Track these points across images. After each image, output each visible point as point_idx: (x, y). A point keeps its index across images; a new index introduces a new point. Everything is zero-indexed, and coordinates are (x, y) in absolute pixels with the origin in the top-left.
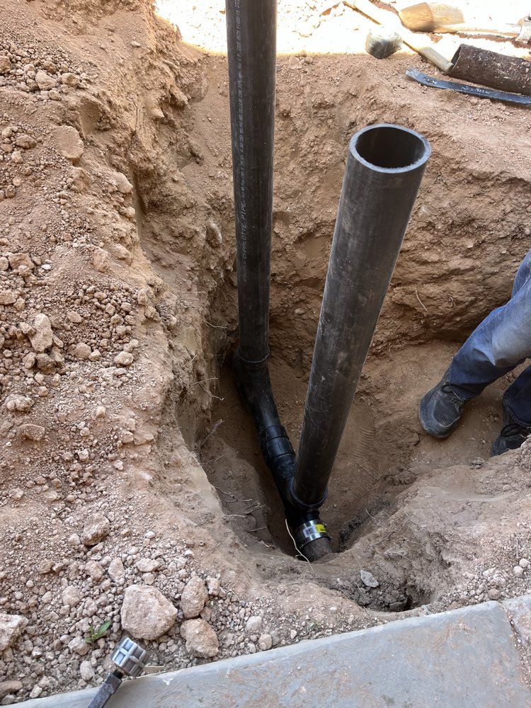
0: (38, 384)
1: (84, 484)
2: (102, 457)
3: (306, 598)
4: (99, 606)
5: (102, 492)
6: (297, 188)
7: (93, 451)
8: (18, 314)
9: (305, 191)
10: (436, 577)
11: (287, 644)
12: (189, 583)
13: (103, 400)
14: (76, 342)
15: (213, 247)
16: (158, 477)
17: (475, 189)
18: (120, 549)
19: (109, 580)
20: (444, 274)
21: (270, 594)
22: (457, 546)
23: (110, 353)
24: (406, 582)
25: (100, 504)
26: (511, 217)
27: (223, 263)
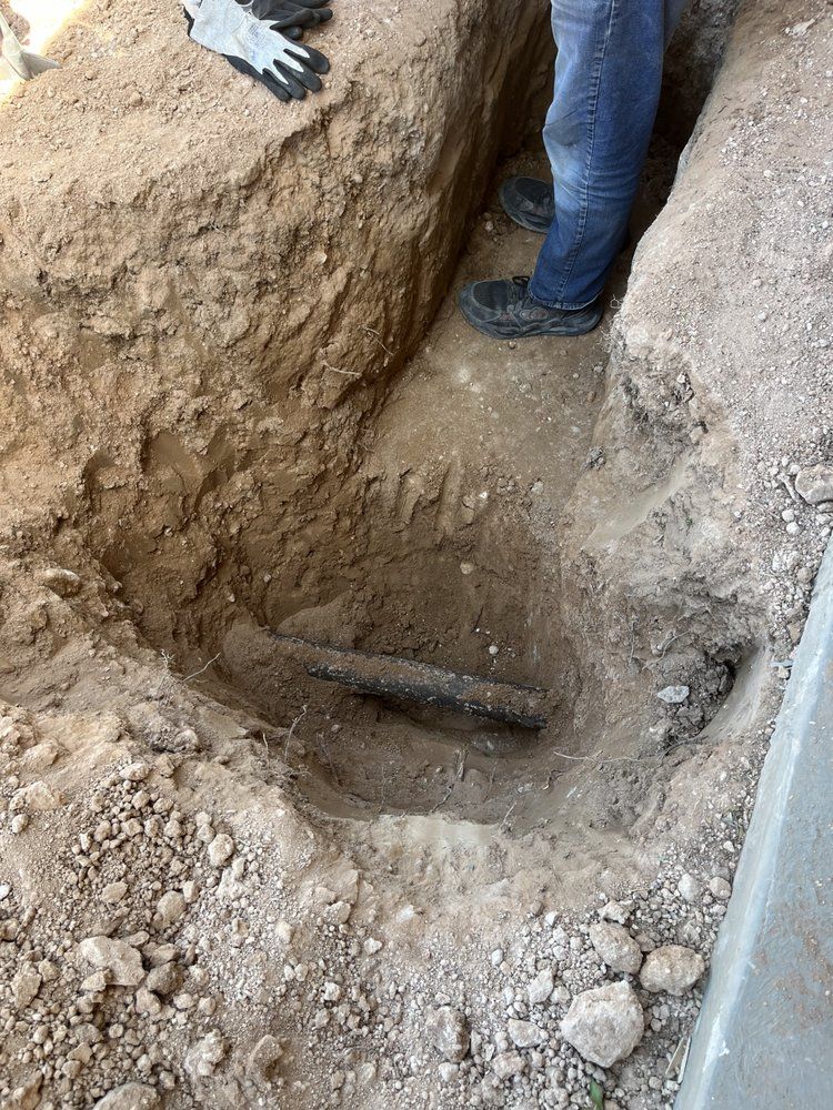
0: (193, 1010)
1: (372, 1013)
2: (348, 964)
3: (694, 800)
4: (562, 1085)
5: (397, 992)
6: (71, 416)
7: (332, 974)
8: (62, 982)
9: (83, 407)
10: (736, 620)
11: (736, 862)
12: (596, 943)
13: (269, 919)
14: (154, 910)
15: (77, 594)
16: (411, 895)
17: (262, 196)
18: (497, 1012)
19: (531, 1050)
20: (332, 316)
21: (662, 844)
22: (720, 574)
23: (198, 864)
24: (706, 654)
25: (413, 1004)
26: (328, 183)
27: (107, 593)
